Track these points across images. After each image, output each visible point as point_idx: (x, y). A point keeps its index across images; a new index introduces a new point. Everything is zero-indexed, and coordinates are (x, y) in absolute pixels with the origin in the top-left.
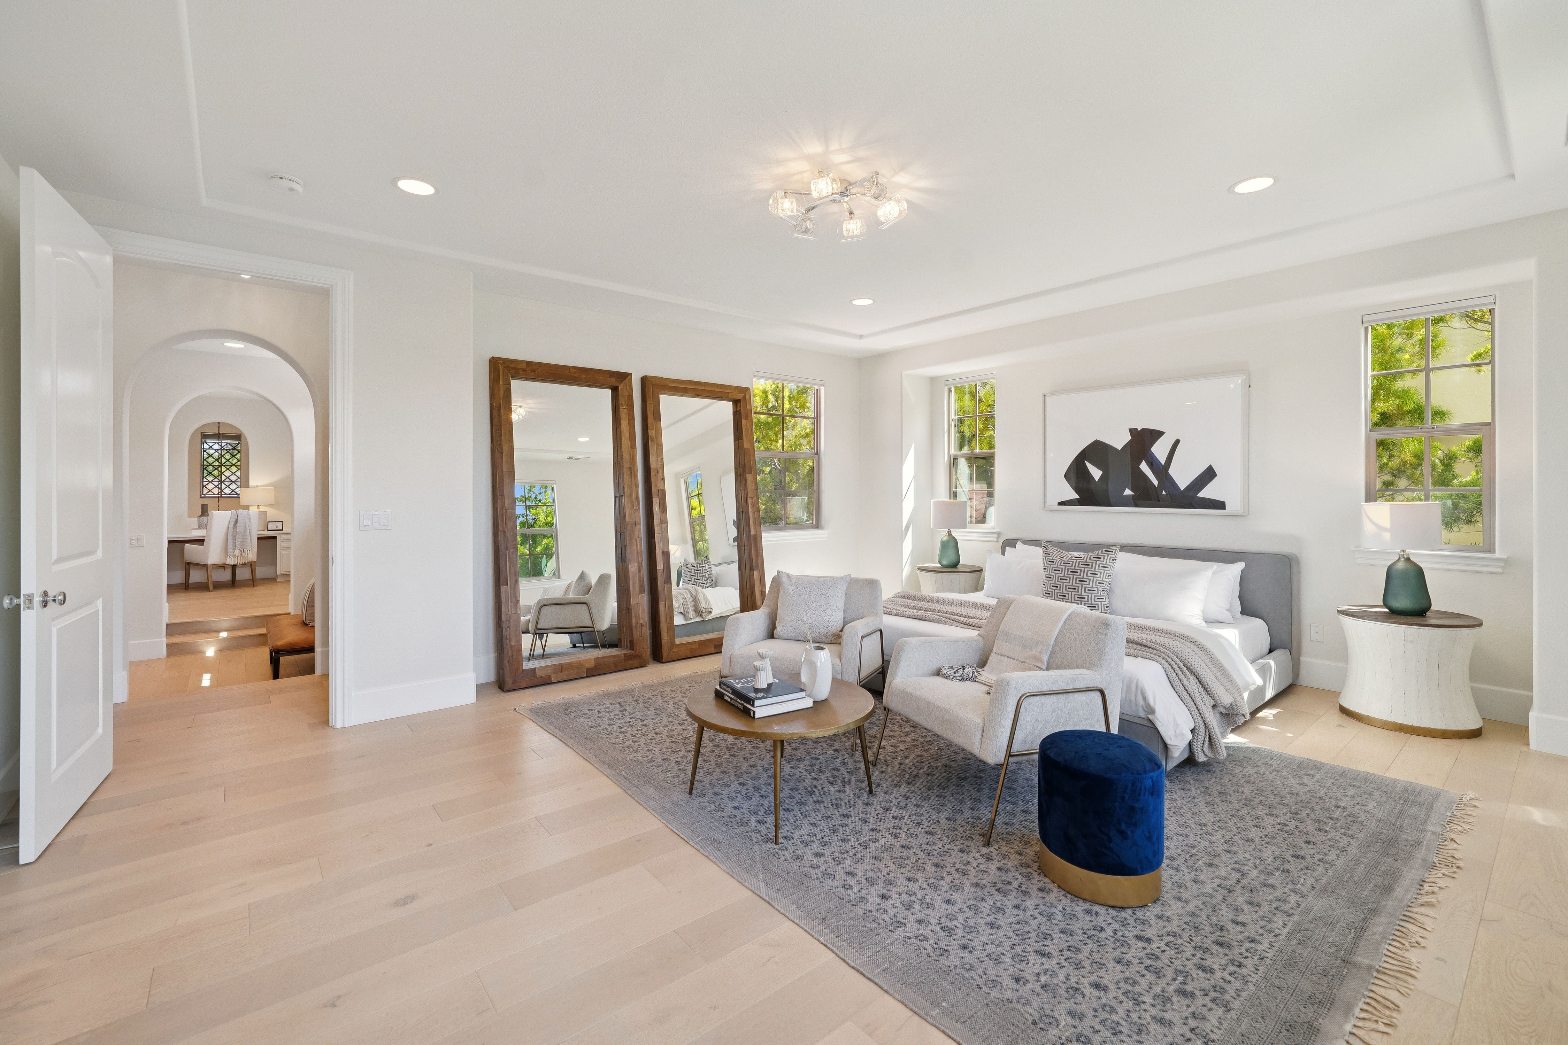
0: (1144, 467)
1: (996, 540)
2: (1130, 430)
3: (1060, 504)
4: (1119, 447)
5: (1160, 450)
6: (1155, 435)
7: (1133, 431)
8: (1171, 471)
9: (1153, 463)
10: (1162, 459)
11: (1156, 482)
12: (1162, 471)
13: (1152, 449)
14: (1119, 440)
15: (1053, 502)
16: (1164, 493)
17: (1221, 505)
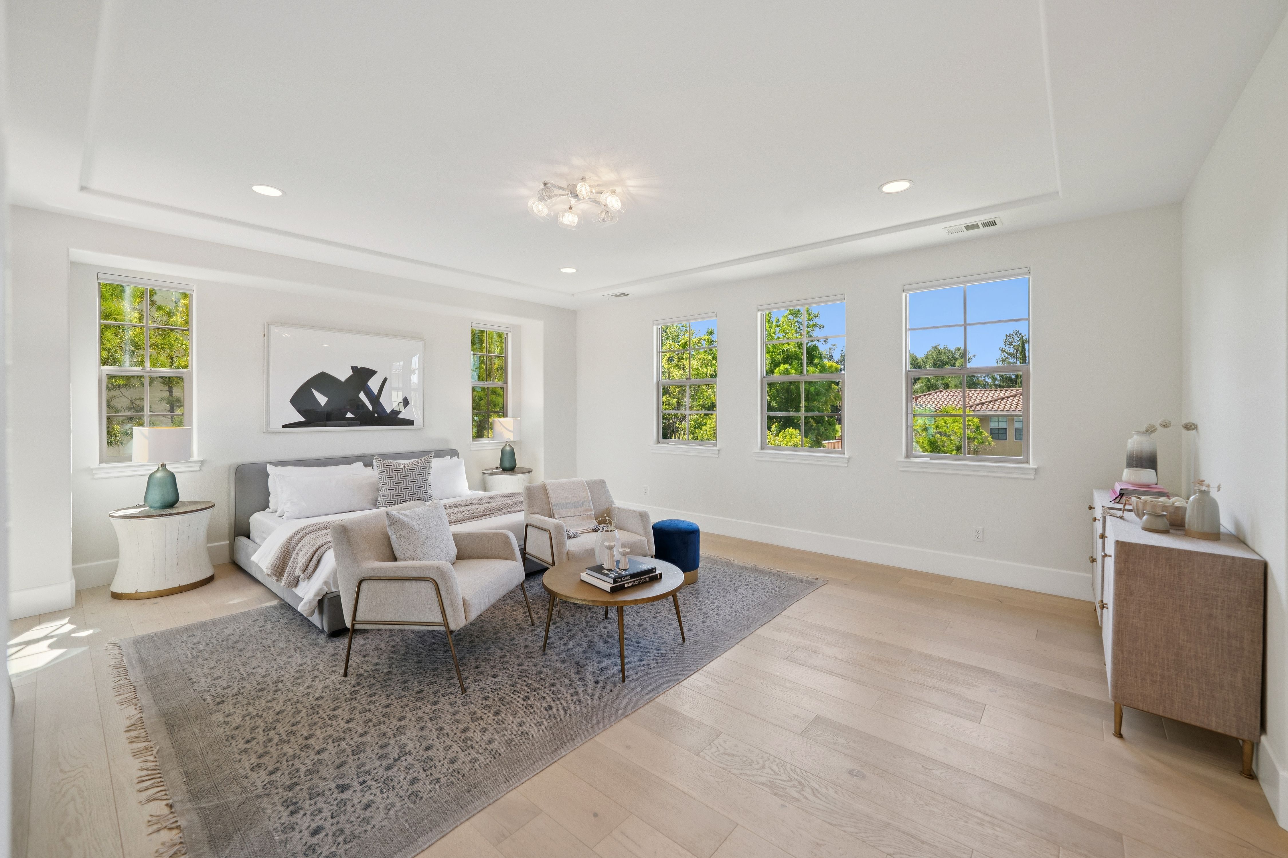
0: (362, 396)
1: (198, 469)
2: (352, 367)
3: (284, 426)
4: (343, 380)
5: (374, 384)
6: (371, 373)
7: (354, 368)
8: (382, 400)
9: (369, 393)
10: (376, 391)
11: (370, 408)
12: (375, 399)
13: (369, 383)
14: (343, 374)
15: (277, 424)
16: (376, 415)
17: (410, 423)
